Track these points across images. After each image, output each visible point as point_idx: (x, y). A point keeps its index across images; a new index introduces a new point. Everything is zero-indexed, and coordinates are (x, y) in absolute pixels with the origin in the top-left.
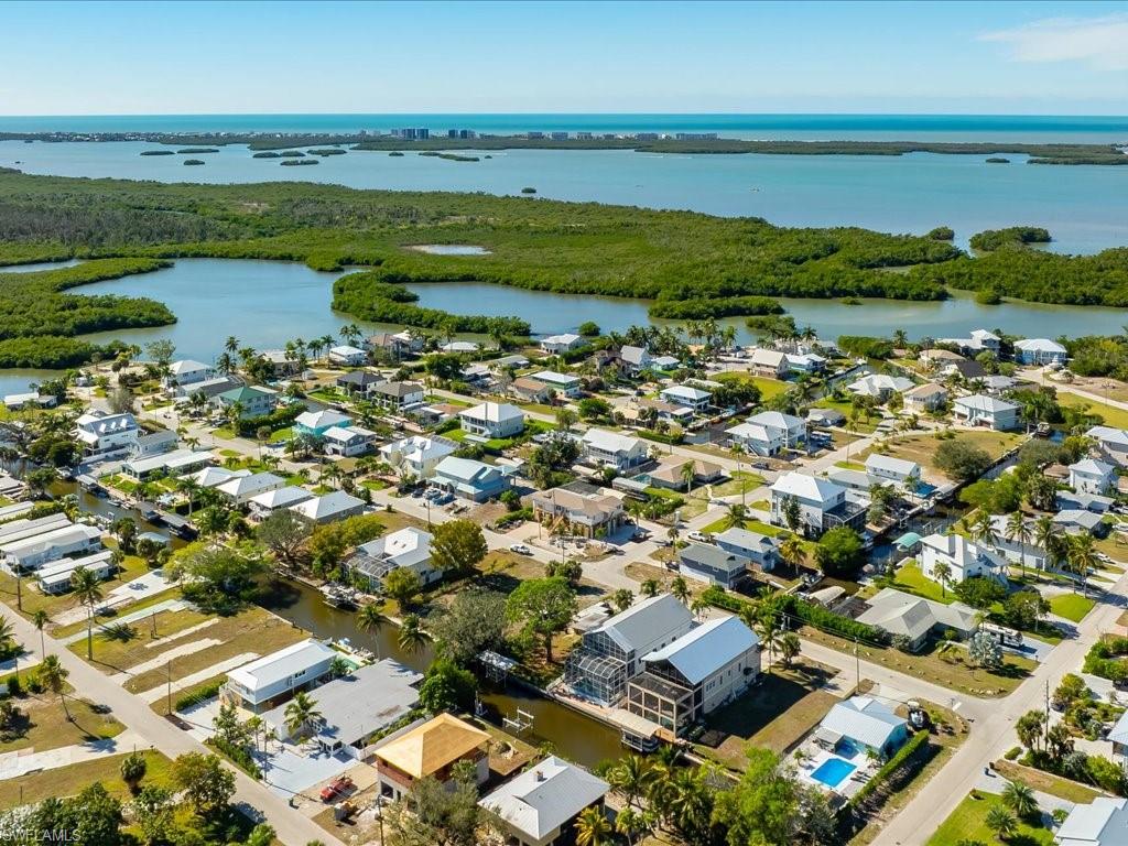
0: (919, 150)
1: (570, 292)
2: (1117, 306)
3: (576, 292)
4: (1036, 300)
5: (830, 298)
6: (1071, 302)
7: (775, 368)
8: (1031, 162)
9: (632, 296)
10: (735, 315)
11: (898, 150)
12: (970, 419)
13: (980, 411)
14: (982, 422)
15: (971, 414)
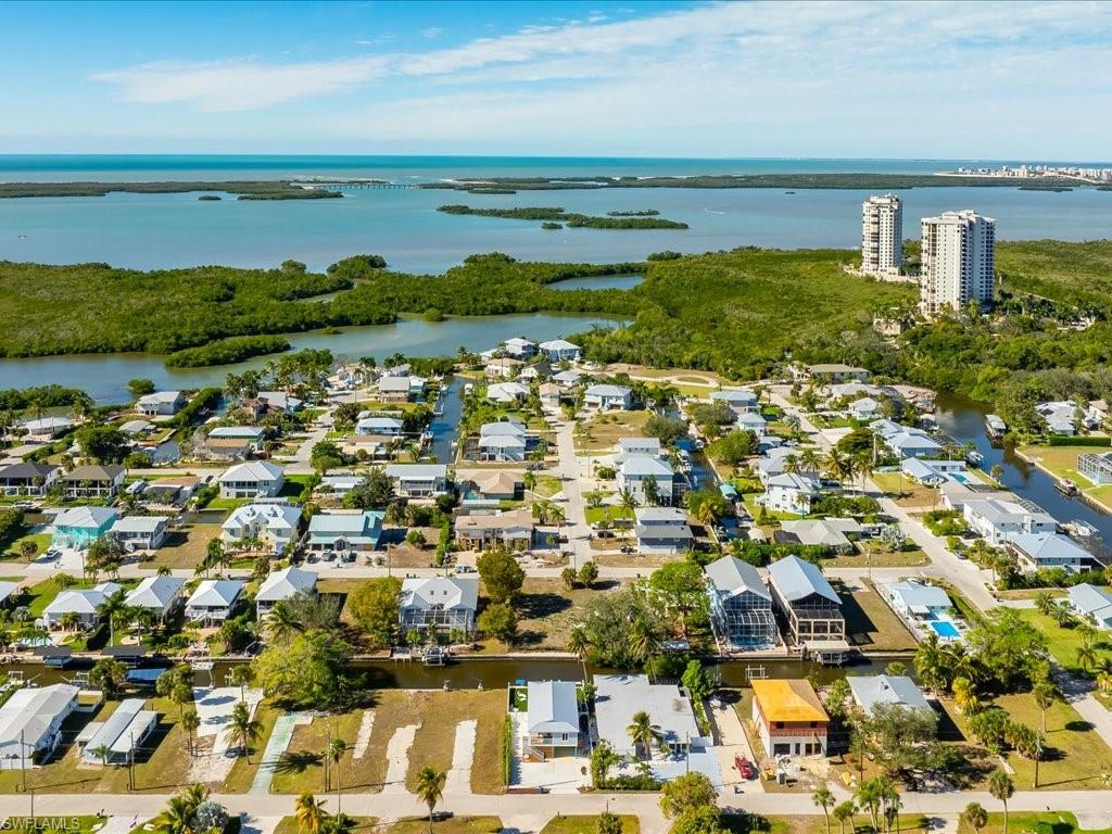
0: (114, 190)
1: (35, 355)
2: (529, 312)
3: (42, 355)
4: (468, 314)
5: (305, 330)
6: (495, 312)
7: (405, 391)
8: (242, 198)
9: (113, 351)
10: (255, 355)
11: (100, 190)
12: (603, 405)
13: (611, 397)
14: (612, 407)
15: (604, 401)
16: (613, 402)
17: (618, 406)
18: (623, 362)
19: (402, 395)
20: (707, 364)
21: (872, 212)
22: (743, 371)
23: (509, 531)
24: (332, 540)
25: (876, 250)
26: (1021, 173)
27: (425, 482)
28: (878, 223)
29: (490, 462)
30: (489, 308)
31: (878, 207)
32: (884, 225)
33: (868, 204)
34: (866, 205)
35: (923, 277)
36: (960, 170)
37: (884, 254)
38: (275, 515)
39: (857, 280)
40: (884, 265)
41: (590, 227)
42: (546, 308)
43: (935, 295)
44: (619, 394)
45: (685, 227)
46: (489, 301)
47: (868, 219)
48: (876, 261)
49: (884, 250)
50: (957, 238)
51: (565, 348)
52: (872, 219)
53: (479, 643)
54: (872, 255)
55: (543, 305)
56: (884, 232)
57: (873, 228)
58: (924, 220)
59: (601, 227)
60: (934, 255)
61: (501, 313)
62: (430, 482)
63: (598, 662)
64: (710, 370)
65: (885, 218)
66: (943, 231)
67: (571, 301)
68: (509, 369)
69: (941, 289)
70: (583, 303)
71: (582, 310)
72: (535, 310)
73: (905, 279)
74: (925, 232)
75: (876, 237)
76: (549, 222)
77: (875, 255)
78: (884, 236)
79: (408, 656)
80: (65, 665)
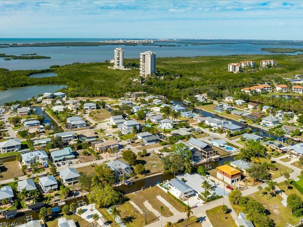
4: (13, 87)
6: (22, 86)
12: (90, 109)
13: (92, 106)
14: (92, 109)
15: (90, 107)
16: (92, 107)
17: (94, 109)
18: (79, 97)
19: (26, 113)
20: (105, 95)
21: (117, 52)
22: (117, 95)
23: (112, 146)
24: (62, 158)
25: (118, 62)
26: (122, 41)
27: (70, 137)
28: (119, 55)
29: (76, 129)
30: (20, 85)
31: (119, 51)
32: (120, 55)
33: (116, 50)
34: (115, 51)
35: (140, 68)
36: (106, 41)
37: (120, 63)
38: (40, 154)
39: (114, 70)
40: (120, 66)
41: (20, 59)
42: (36, 83)
43: (145, 73)
44: (93, 105)
45: (50, 58)
46: (19, 82)
47: (116, 54)
48: (118, 65)
49: (120, 62)
50: (150, 58)
51: (62, 94)
52: (117, 54)
53: (136, 176)
54: (117, 63)
55: (35, 82)
56: (120, 57)
57: (118, 56)
58: (140, 54)
59: (24, 59)
60: (144, 62)
61: (23, 86)
62: (71, 137)
63: (169, 174)
64: (105, 96)
65: (120, 53)
66: (146, 57)
67: (44, 81)
68: (51, 102)
69: (146, 71)
70: (48, 81)
71: (48, 83)
72: (33, 84)
73: (126, 69)
74: (141, 56)
75: (118, 59)
76: (6, 58)
77: (118, 63)
78: (120, 58)
79: (120, 184)
80: (15, 216)
